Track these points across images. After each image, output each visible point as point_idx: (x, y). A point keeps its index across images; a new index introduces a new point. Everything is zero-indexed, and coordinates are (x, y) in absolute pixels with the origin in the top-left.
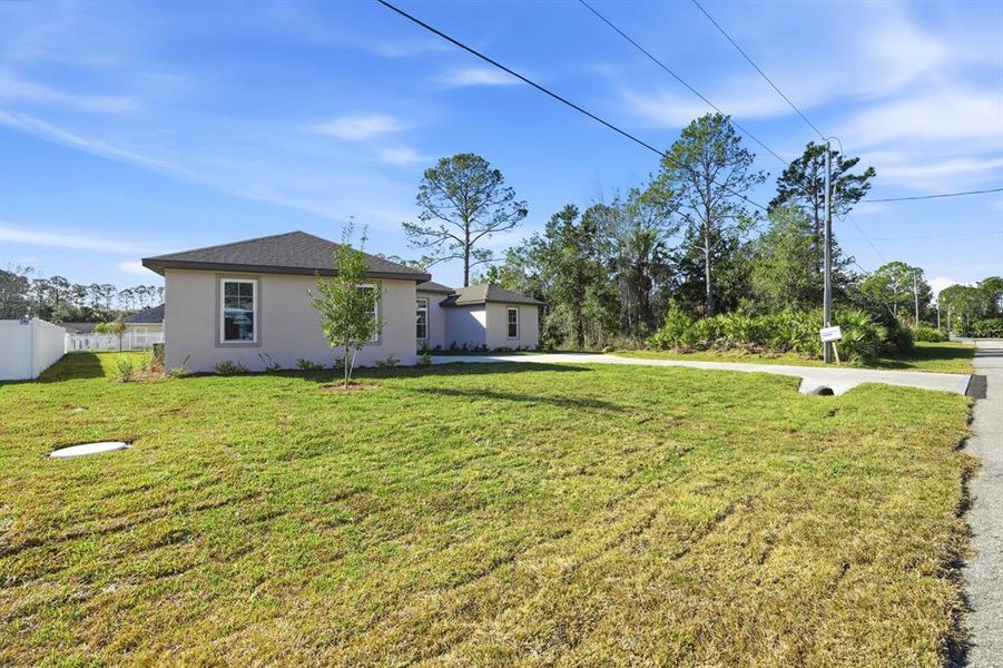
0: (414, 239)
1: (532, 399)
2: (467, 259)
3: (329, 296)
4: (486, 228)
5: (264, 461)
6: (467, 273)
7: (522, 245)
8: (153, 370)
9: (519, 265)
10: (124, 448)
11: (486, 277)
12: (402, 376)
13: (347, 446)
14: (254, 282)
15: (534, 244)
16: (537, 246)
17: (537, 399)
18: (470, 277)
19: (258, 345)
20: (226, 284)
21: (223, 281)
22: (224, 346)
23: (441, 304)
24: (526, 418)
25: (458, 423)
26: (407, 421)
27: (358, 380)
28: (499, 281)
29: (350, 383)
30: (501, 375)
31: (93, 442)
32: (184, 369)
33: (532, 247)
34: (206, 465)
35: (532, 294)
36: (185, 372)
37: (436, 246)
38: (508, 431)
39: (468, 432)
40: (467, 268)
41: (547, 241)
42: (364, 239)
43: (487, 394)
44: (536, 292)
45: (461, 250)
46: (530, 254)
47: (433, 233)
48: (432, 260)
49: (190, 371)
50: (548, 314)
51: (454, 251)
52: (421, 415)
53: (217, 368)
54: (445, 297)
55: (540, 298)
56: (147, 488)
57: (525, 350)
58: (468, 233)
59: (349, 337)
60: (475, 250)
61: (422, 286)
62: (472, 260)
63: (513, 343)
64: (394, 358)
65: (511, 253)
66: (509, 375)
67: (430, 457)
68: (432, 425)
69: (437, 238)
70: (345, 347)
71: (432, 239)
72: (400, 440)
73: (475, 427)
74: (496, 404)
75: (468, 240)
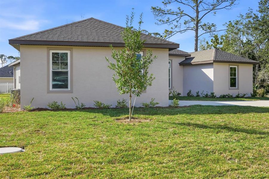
0: (160, 18)
1: (260, 133)
2: (197, 31)
3: (119, 61)
4: (211, 7)
5: (101, 163)
6: (197, 41)
7: (239, 19)
8: (14, 106)
9: (237, 34)
10: (21, 151)
11: (210, 43)
12: (164, 114)
13: (146, 157)
14: (69, 52)
15: (248, 17)
16: (251, 19)
17: (264, 133)
18: (199, 44)
19: (71, 92)
20: (53, 53)
21: (52, 52)
22: (52, 92)
23: (181, 64)
24: (260, 146)
25: (213, 147)
26: (179, 144)
27: (136, 116)
28: (221, 46)
29: (132, 118)
30: (232, 115)
31: (5, 147)
32: (31, 106)
33: (247, 20)
34: (71, 163)
35: (247, 54)
36: (32, 108)
37: (175, 23)
38: (249, 154)
39: (221, 153)
40: (197, 37)
41: (259, 15)
42: (140, 23)
43: (226, 128)
44: (249, 54)
45: (192, 25)
46: (246, 26)
47: (172, 13)
48: (171, 32)
49: (34, 107)
50: (259, 70)
51: (187, 25)
52: (186, 140)
53: (49, 106)
54: (183, 59)
55: (254, 58)
56: (47, 174)
57: (242, 97)
58: (198, 12)
59: (132, 87)
60: (202, 24)
61: (172, 52)
62: (200, 31)
63: (233, 92)
64: (155, 102)
65: (230, 24)
66: (238, 115)
67: (200, 168)
68: (197, 147)
69: (175, 17)
70: (129, 94)
71: (172, 17)
72: (178, 156)
73: (225, 150)
74: (235, 136)
75: (197, 17)
